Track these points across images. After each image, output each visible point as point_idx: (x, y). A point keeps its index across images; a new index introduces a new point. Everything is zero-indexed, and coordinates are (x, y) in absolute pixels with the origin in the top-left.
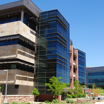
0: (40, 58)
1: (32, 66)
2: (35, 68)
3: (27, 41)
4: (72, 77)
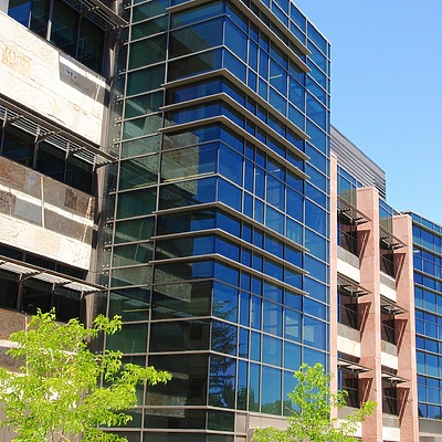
0: (120, 235)
1: (63, 280)
2: (89, 293)
3: (34, 130)
4: (373, 369)
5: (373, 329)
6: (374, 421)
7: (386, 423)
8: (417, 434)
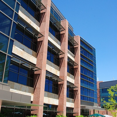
5: (64, 66)
7: (68, 101)
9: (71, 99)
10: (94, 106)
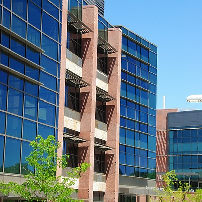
4: (89, 140)
5: (90, 112)
6: (87, 178)
7: (96, 179)
8: (117, 186)
9: (100, 175)
10: (147, 188)
